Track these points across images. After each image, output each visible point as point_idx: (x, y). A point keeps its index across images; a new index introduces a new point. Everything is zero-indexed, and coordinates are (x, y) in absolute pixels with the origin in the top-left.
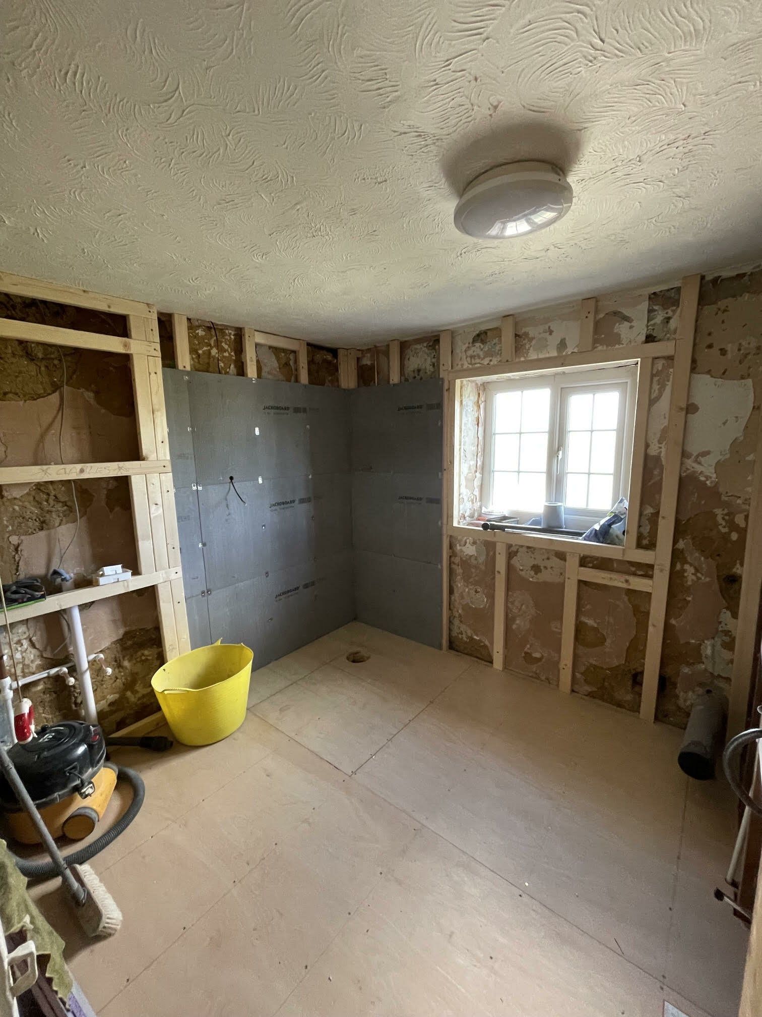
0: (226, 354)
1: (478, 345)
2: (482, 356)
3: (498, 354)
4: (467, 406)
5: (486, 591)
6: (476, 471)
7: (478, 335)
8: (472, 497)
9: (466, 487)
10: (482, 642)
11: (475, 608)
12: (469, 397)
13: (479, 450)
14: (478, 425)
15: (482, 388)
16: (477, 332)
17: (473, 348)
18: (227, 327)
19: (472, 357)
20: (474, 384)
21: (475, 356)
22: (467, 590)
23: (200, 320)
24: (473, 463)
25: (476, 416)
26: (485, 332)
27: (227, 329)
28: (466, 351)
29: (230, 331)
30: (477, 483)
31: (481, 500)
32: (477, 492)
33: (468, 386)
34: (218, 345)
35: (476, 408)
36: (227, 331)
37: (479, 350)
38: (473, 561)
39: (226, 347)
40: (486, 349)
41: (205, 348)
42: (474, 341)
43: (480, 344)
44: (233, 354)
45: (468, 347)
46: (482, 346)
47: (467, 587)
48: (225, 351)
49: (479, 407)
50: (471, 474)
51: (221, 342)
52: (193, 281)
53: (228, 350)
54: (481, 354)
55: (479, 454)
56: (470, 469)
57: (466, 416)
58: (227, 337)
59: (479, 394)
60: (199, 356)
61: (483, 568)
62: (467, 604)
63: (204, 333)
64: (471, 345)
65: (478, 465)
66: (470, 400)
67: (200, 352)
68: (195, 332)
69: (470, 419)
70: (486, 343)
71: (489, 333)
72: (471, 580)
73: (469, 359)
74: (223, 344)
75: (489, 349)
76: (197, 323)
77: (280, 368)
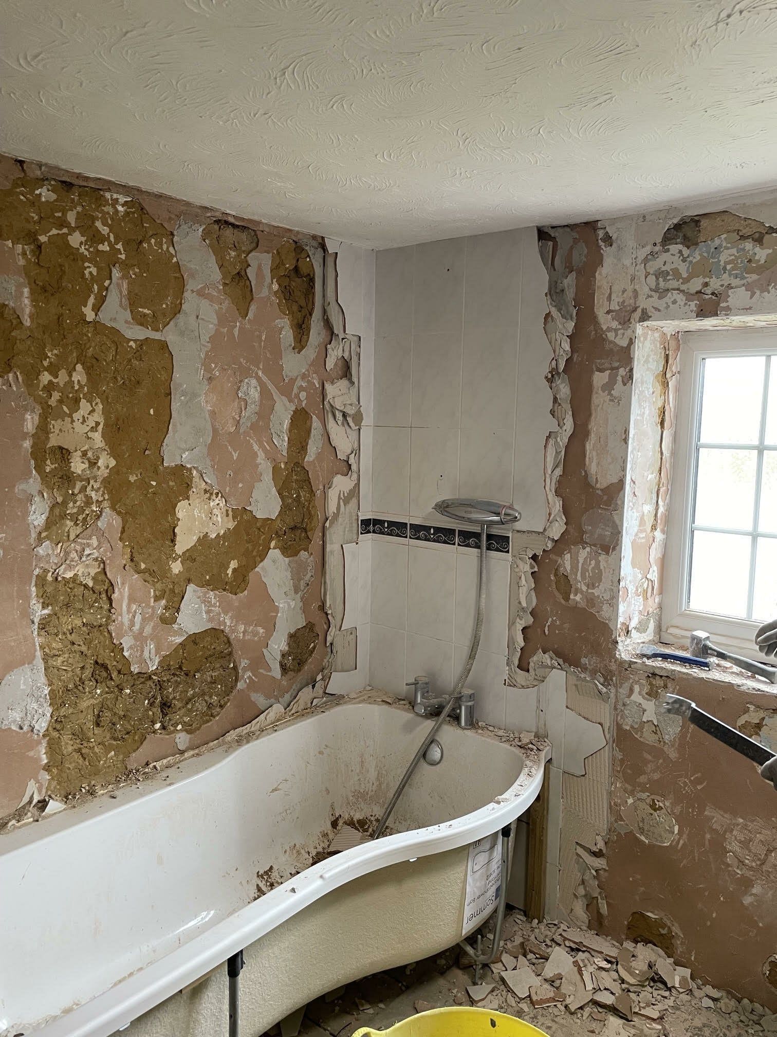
0: (105, 247)
1: (674, 248)
2: (685, 275)
3: (725, 269)
4: (642, 383)
5: (677, 810)
6: (654, 528)
7: (677, 227)
8: (645, 586)
9: (634, 565)
10: (664, 926)
11: (651, 847)
12: (647, 361)
13: (664, 480)
14: (662, 423)
15: (673, 344)
16: (675, 221)
17: (665, 257)
18: (110, 186)
19: (659, 274)
20: (657, 335)
21: (668, 273)
22: (630, 801)
23: (46, 165)
24: (648, 508)
25: (660, 404)
26: (695, 221)
27: (109, 190)
28: (646, 261)
29: (115, 196)
30: (655, 553)
31: (661, 593)
32: (654, 575)
33: (645, 339)
34: (86, 225)
35: (659, 388)
36: (108, 195)
37: (677, 260)
38: (648, 737)
39: (105, 230)
40: (698, 257)
41: (54, 231)
42: (668, 239)
43: (680, 247)
44: (119, 246)
45: (651, 253)
46: (686, 252)
47: (632, 793)
48: (103, 239)
49: (665, 384)
50: (643, 535)
51: (94, 219)
52: (29, 63)
53: (108, 239)
54: (683, 269)
55: (662, 490)
56: (642, 522)
57: (640, 405)
58: (109, 209)
59: (667, 356)
60: (39, 247)
61: (673, 755)
62: (630, 834)
63: (53, 197)
64: (657, 248)
65: (659, 515)
66: (648, 369)
67: (43, 239)
68: (32, 192)
69: (647, 412)
70: (697, 244)
71: (704, 223)
72: (643, 779)
73: (652, 280)
74: (98, 224)
75: (703, 257)
76: (38, 173)
77: (225, 284)
